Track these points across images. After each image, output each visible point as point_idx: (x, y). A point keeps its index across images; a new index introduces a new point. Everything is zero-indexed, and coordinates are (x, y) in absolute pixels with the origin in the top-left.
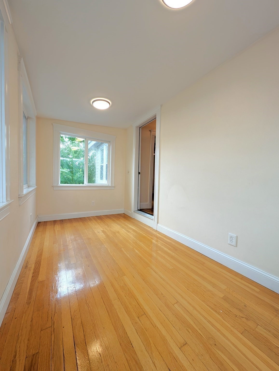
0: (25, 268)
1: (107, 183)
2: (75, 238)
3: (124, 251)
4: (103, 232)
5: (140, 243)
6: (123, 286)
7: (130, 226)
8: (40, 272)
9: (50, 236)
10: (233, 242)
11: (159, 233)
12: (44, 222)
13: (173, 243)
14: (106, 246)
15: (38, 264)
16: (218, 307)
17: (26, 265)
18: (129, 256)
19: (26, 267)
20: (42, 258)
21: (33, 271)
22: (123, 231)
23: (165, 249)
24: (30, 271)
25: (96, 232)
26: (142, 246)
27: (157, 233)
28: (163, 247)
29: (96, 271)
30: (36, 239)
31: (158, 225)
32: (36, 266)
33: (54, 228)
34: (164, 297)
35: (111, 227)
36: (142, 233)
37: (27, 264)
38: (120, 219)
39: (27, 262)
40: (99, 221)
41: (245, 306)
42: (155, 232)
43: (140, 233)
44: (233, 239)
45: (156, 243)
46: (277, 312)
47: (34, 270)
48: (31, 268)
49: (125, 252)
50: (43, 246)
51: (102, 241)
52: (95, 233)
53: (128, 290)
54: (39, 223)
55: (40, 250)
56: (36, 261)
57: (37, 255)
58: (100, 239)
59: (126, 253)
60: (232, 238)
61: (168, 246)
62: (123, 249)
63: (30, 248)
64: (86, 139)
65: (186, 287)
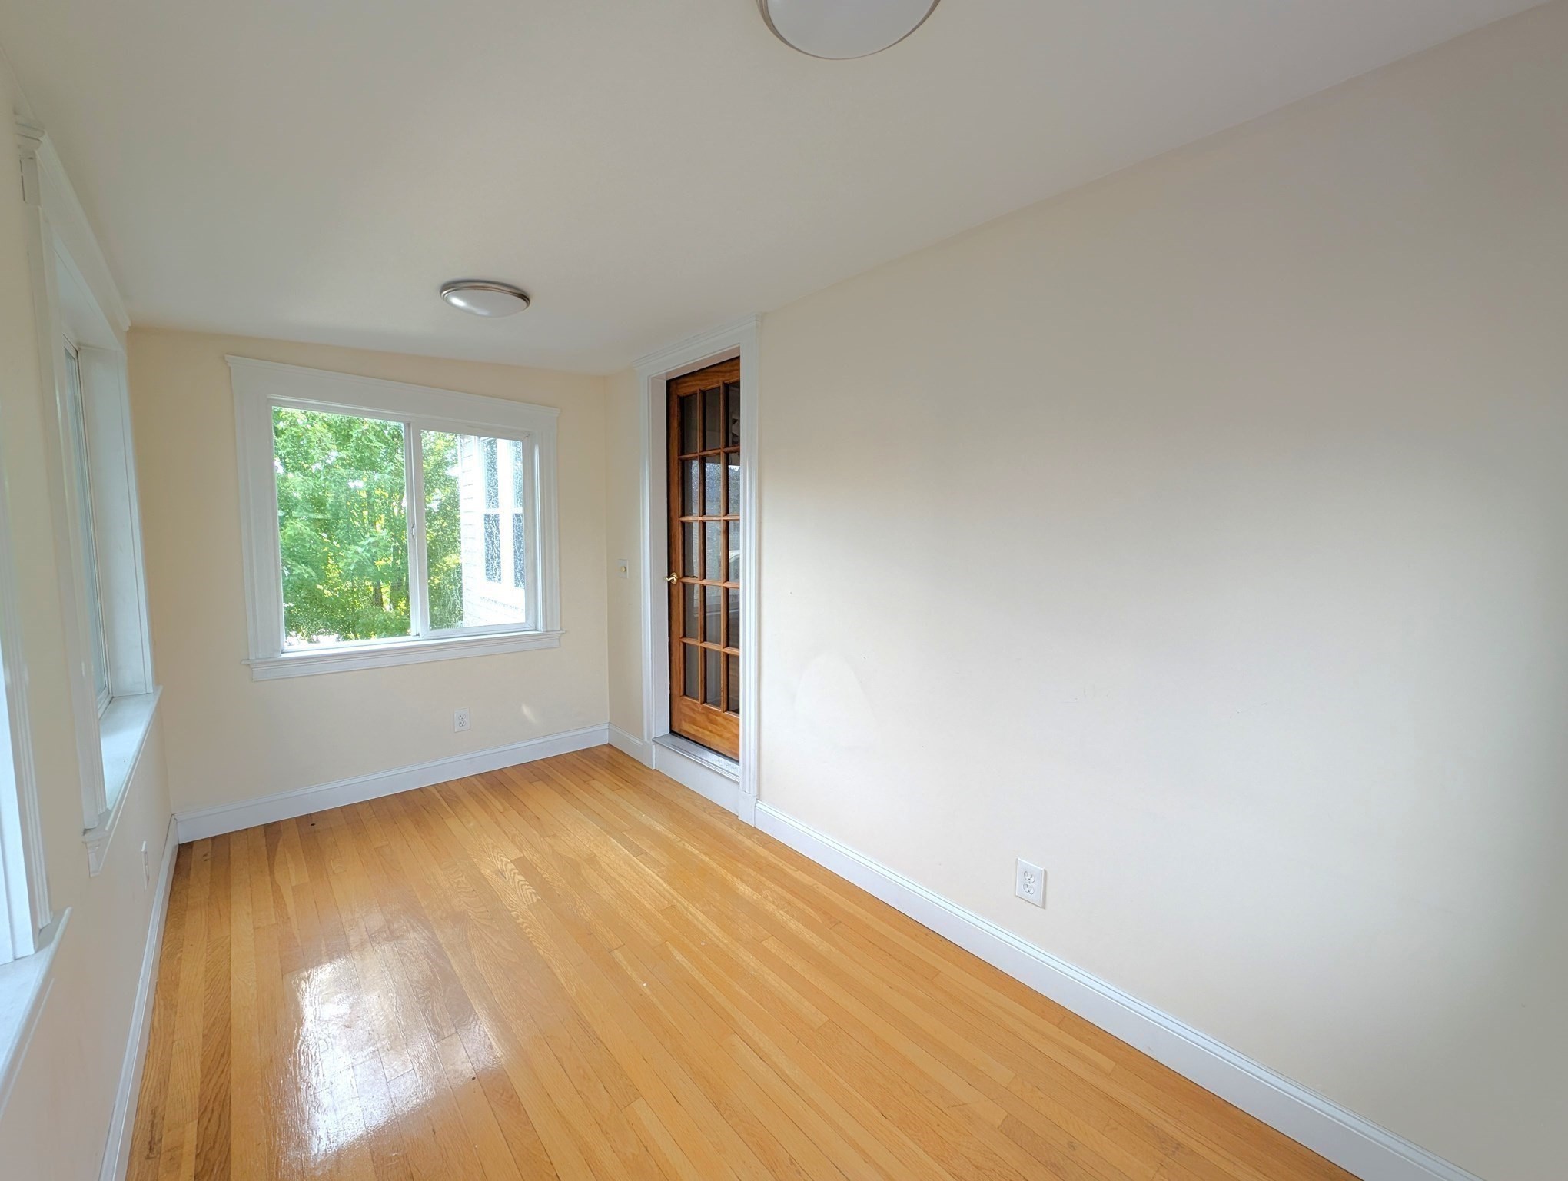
0: (148, 1158)
1: (523, 620)
2: (388, 921)
3: (624, 963)
4: (523, 866)
5: (692, 909)
6: (633, 1155)
7: (644, 818)
8: (233, 1166)
9: (255, 928)
10: (1032, 892)
11: (767, 841)
12: (213, 838)
13: (823, 889)
14: (542, 953)
15: (216, 1114)
16: (988, 1173)
17: (152, 1138)
18: (648, 992)
19: (151, 1149)
20: (233, 1072)
21: (196, 1167)
22: (613, 854)
23: (793, 925)
24: (179, 1167)
25: (486, 872)
26: (700, 926)
27: (758, 840)
28: (782, 915)
29: (512, 1097)
30: (180, 959)
31: (757, 805)
32: (206, 1128)
33: (272, 872)
34: (799, 1173)
35: (554, 835)
36: (697, 852)
37: (152, 1126)
38: (595, 783)
39: (154, 1114)
40: (497, 804)
41: (1072, 1146)
42: (750, 837)
43: (687, 850)
44: (1032, 879)
45: (756, 896)
46: (1164, 1146)
47: (197, 1156)
48: (182, 1146)
49: (630, 971)
50: (228, 997)
51: (521, 920)
52: (485, 879)
53: (656, 1169)
54: (184, 850)
55: (214, 1024)
56: (200, 1098)
57: (202, 1063)
58: (510, 912)
59: (634, 976)
60: (1028, 878)
61: (801, 905)
62: (618, 955)
63: (156, 1024)
64: (409, 424)
65: (877, 1107)
